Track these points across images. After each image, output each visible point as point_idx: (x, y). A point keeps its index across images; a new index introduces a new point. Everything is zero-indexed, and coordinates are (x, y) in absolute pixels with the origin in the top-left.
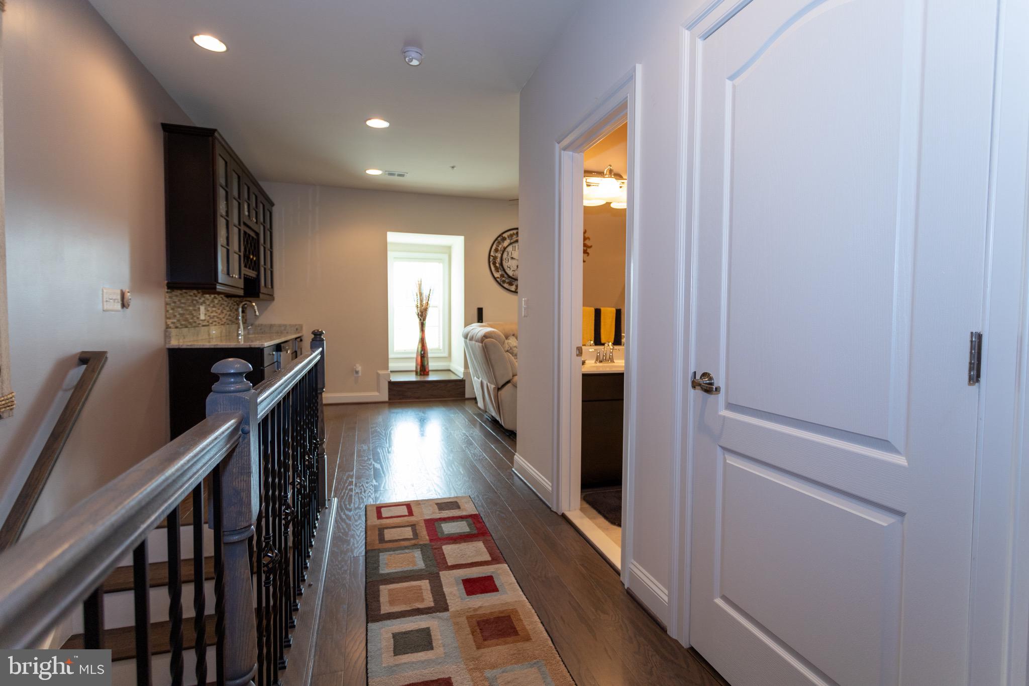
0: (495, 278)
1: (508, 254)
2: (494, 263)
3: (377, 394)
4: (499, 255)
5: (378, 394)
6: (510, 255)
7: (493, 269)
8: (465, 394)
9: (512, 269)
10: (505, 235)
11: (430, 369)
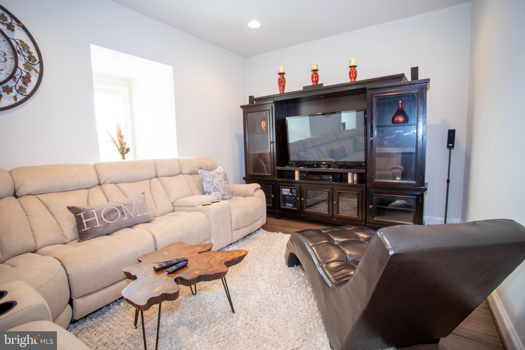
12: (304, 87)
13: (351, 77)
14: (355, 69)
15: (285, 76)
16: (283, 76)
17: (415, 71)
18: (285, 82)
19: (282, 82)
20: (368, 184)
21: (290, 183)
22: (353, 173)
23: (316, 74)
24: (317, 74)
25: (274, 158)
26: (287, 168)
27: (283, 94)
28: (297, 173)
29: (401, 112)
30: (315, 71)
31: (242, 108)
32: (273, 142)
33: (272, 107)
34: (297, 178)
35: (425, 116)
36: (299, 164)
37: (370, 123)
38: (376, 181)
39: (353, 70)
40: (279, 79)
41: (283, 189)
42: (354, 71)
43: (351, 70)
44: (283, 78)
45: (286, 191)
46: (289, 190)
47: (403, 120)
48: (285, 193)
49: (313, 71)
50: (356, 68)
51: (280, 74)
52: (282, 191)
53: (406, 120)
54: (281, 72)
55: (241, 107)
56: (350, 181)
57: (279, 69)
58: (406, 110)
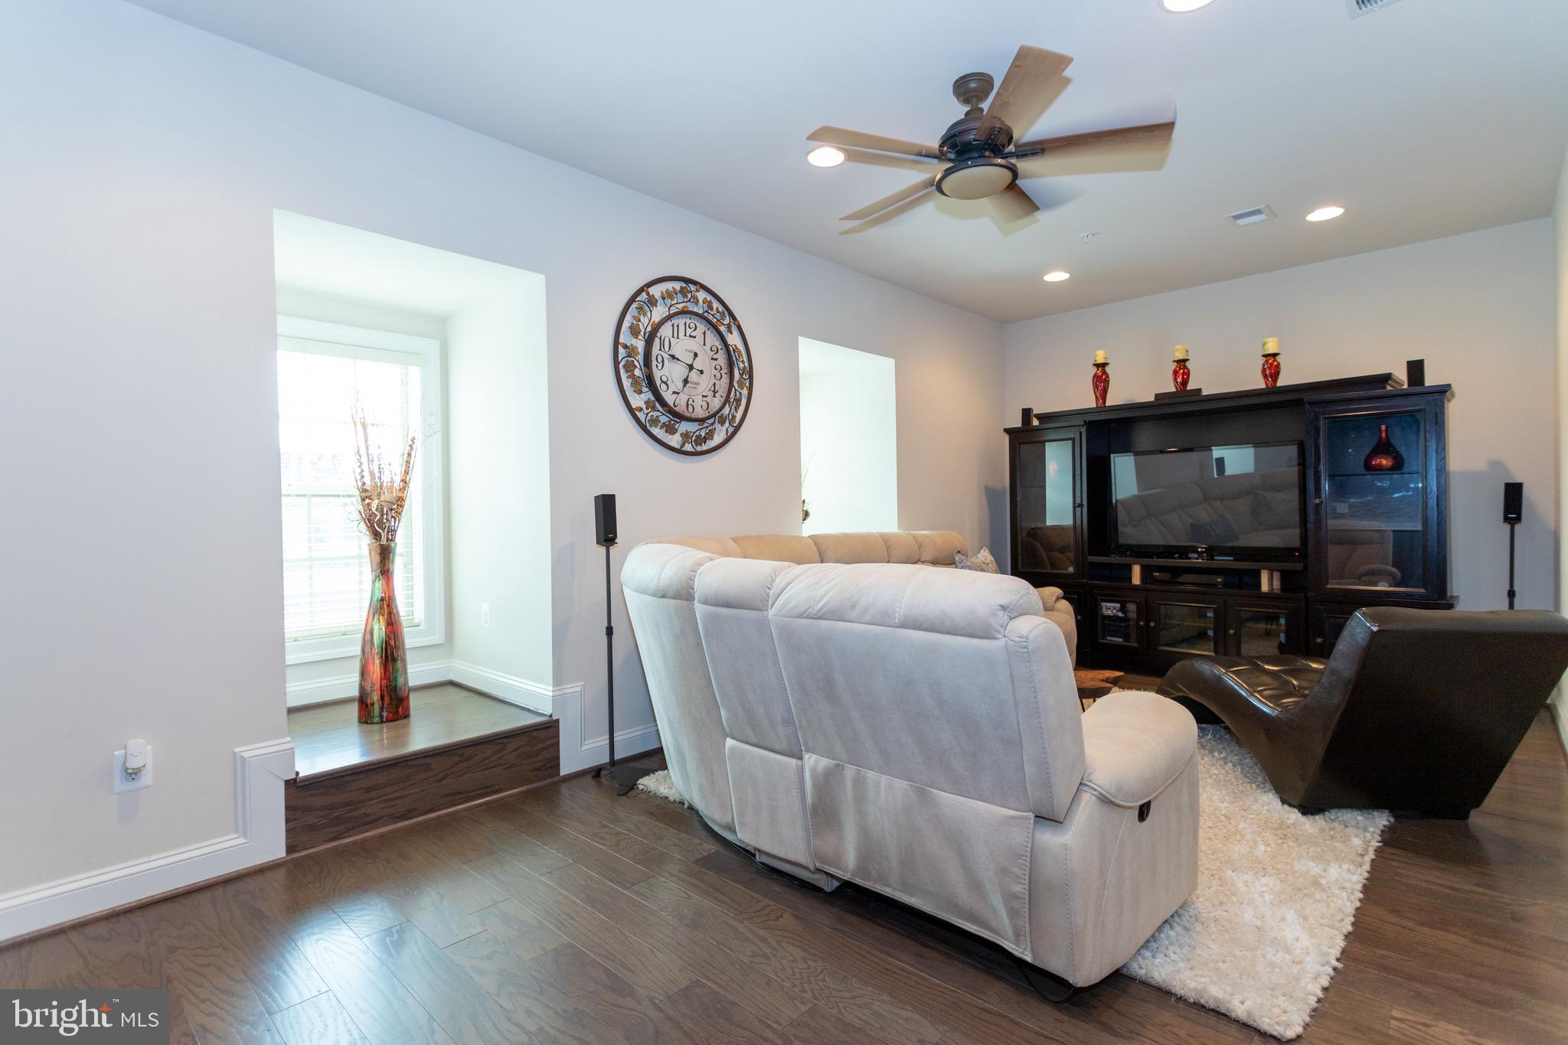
0: (632, 411)
1: (662, 345)
2: (629, 367)
3: (234, 840)
4: (640, 345)
5: (242, 840)
6: (667, 348)
7: (627, 383)
8: (558, 765)
9: (672, 388)
10: (656, 291)
11: (412, 683)
12: (1156, 395)
13: (1265, 376)
14: (1275, 360)
15: (1108, 369)
16: (1104, 370)
17: (1416, 369)
18: (1108, 382)
19: (1101, 381)
20: (1309, 594)
21: (1120, 590)
22: (1271, 571)
23: (1185, 367)
24: (1187, 369)
25: (1082, 537)
26: (1114, 559)
27: (1102, 408)
28: (1136, 570)
29: (1384, 447)
30: (1181, 363)
31: (1008, 434)
32: (1081, 505)
33: (1081, 433)
34: (1136, 580)
35: (1443, 456)
36: (1141, 552)
37: (1312, 470)
38: (1329, 586)
39: (1271, 365)
40: (1095, 376)
41: (1104, 604)
42: (1275, 363)
43: (1267, 361)
44: (1104, 373)
45: (1110, 609)
46: (1118, 605)
47: (1390, 464)
48: (1109, 613)
49: (1179, 362)
50: (1277, 358)
51: (1097, 366)
52: (1102, 608)
53: (1398, 465)
54: (1100, 361)
55: (1007, 431)
56: (1265, 588)
57: (1096, 356)
58: (1397, 442)
